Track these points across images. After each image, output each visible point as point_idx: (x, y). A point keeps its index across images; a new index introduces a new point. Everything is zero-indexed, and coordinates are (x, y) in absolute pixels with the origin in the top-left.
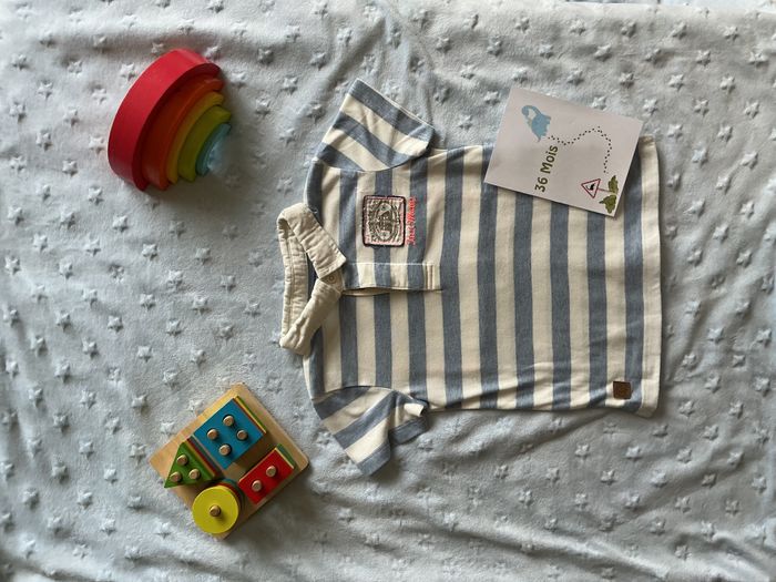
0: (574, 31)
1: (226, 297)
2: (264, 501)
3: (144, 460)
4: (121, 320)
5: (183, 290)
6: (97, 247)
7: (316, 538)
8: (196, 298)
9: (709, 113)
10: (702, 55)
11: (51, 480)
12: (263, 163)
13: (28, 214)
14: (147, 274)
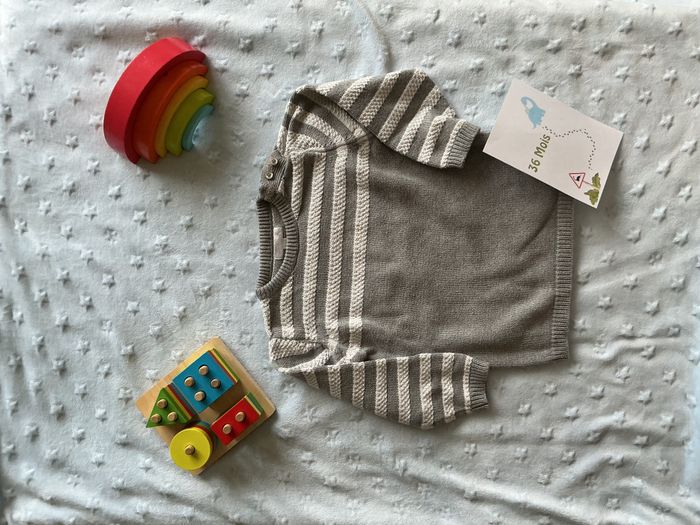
0: (527, 25)
1: (207, 260)
2: (234, 442)
3: (131, 402)
4: (113, 278)
5: (168, 253)
6: (93, 213)
7: (280, 477)
8: (179, 260)
9: (651, 103)
10: (646, 49)
11: (50, 417)
12: (242, 141)
13: (35, 182)
14: (136, 238)
